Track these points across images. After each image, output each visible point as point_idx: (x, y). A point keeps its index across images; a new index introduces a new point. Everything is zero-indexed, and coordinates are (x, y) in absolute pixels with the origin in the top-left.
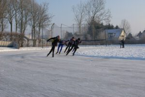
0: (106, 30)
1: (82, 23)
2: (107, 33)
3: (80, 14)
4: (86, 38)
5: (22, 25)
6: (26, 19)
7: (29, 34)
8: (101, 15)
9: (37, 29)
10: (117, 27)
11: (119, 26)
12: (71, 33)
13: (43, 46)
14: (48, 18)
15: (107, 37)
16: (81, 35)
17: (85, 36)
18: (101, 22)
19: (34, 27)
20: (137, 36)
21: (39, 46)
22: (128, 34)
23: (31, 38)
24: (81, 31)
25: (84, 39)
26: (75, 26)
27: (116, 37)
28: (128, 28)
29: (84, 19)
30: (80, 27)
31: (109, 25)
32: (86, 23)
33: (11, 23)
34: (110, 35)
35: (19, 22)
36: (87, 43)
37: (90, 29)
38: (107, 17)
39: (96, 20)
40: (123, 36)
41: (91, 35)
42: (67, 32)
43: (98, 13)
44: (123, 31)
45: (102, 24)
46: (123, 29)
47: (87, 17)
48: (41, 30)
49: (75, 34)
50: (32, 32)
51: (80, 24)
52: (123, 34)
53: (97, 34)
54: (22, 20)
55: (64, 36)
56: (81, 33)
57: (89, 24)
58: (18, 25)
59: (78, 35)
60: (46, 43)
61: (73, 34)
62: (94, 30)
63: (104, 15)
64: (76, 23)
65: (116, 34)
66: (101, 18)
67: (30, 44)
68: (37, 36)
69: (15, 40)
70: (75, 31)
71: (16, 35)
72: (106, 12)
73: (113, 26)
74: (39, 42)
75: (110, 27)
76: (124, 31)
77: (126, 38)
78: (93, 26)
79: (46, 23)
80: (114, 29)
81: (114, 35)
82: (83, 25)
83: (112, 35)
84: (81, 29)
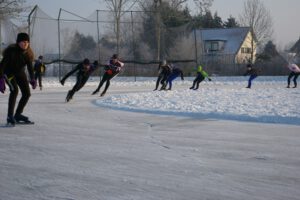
0: (198, 32)
2: (199, 41)
4: (137, 55)
10: (231, 23)
11: (237, 20)
12: (90, 39)
15: (200, 52)
16: (122, 45)
17: (134, 46)
18: (182, 7)
20: (292, 50)
22: (263, 44)
24: (121, 30)
25: (131, 57)
26: (103, 16)
27: (227, 51)
28: (265, 26)
30: (118, 19)
31: (208, 14)
32: (137, 7)
34: (209, 45)
36: (139, 68)
37: (149, 26)
40: (249, 51)
41: (153, 44)
42: (77, 35)
44: (249, 35)
45: (186, 12)
46: (250, 29)
49: (104, 41)
51: (117, 9)
52: (248, 43)
53: (169, 43)
55: (69, 48)
57: (145, 11)
59: (112, 46)
61: (96, 40)
62: (161, 30)
65: (229, 44)
70: (103, 32)
73: (218, 19)
75: (209, 22)
76: (253, 35)
77: (259, 56)
78: (158, 18)
80: (222, 27)
81: (223, 48)
82: (128, 15)
83: (215, 47)
84: (122, 25)
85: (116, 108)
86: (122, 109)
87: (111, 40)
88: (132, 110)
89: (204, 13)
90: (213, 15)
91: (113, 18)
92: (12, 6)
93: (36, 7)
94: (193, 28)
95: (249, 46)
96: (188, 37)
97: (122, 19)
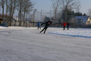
0: (76, 17)
1: (58, 10)
2: (76, 19)
3: (56, 3)
5: (11, 9)
6: (15, 5)
7: (17, 17)
8: (73, 4)
9: (23, 13)
11: (86, 14)
12: (49, 18)
13: (26, 26)
14: (31, 5)
15: (76, 22)
17: (60, 20)
18: (72, 10)
19: (20, 12)
21: (24, 26)
23: (17, 19)
24: (56, 16)
25: (59, 22)
26: (52, 12)
27: (83, 22)
29: (59, 7)
30: (56, 13)
32: (61, 10)
33: (3, 7)
34: (79, 20)
35: (9, 7)
37: (63, 15)
38: (77, 7)
39: (69, 8)
41: (64, 19)
43: (70, 3)
44: (89, 18)
45: (73, 12)
46: (89, 16)
47: (62, 6)
48: (26, 14)
49: (52, 18)
50: (19, 15)
51: (56, 10)
52: (89, 20)
53: (68, 19)
54: (11, 5)
55: (43, 20)
56: (57, 18)
57: (63, 11)
58: (8, 9)
59: (54, 20)
60: (29, 24)
61: (50, 18)
62: (66, 16)
63: (75, 4)
64: (53, 10)
65: (84, 20)
66: (73, 6)
67: (17, 24)
68: (22, 19)
69: (5, 20)
70: (52, 16)
71: (6, 16)
72: (77, 2)
73: (81, 14)
74: (24, 23)
75: (79, 14)
78: (66, 13)
79: (30, 8)
80: (82, 16)
81: (82, 21)
82: (58, 12)
83: (80, 21)
84: (57, 14)
85: (54, 34)
86: (55, 34)
87: (54, 18)
88: (57, 34)
89: (78, 12)
90: (80, 13)
91: (54, 13)
92: (30, 9)
93: (36, 9)
94: (75, 16)
95: (89, 21)
96: (73, 18)
97: (57, 13)
